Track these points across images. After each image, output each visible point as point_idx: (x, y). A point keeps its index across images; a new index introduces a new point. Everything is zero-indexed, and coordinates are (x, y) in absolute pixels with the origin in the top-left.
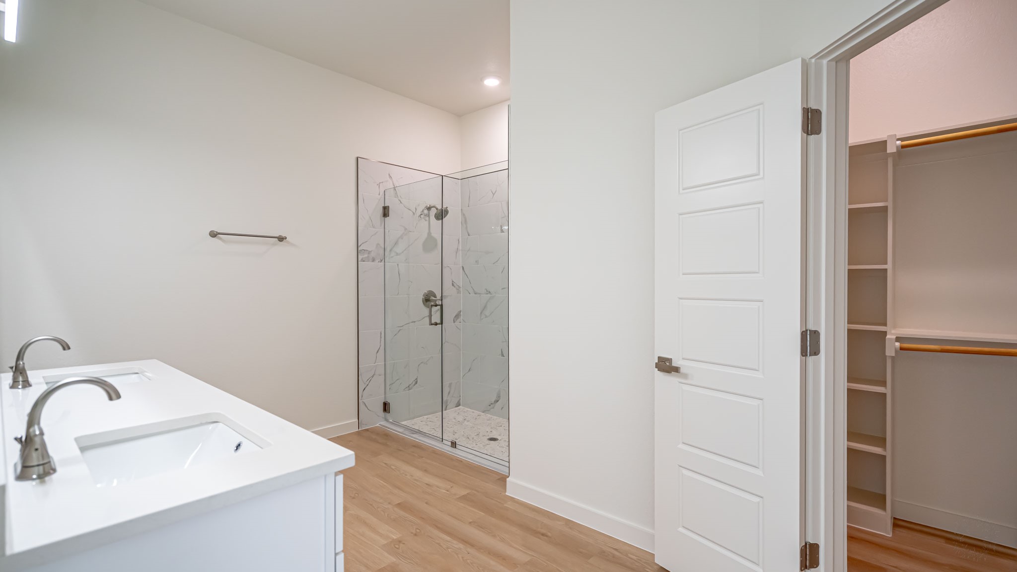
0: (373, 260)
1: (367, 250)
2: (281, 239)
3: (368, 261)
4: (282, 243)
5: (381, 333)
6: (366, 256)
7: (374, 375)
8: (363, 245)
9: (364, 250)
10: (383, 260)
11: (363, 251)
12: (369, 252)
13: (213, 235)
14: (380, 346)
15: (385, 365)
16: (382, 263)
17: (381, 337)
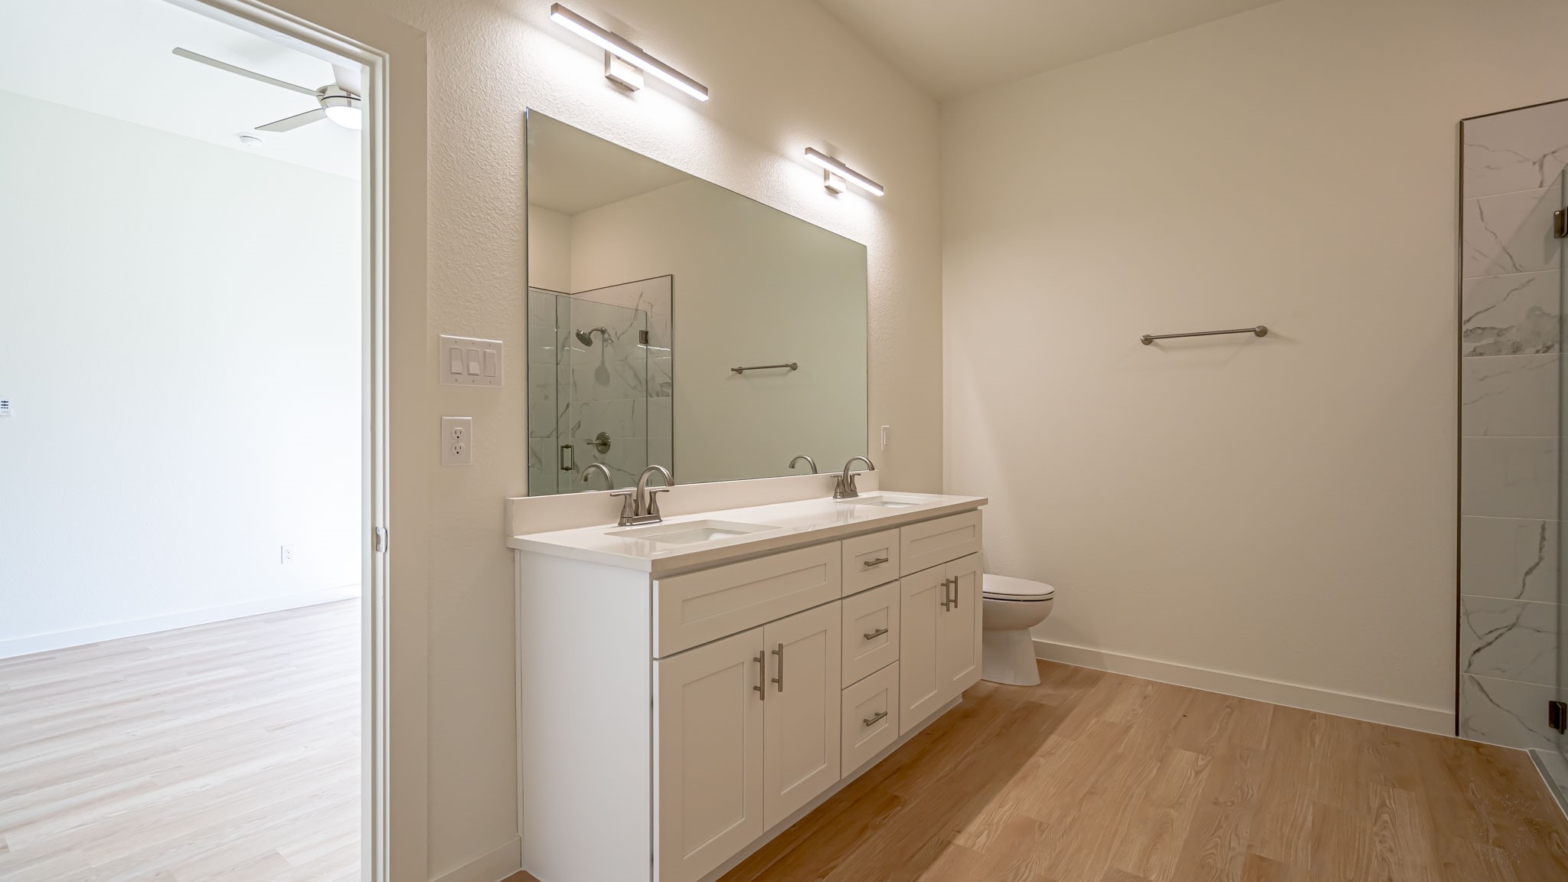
0: (1517, 349)
1: (1493, 328)
2: (1262, 332)
3: (1499, 352)
4: (1262, 339)
5: (1543, 529)
6: (1491, 340)
7: (1514, 625)
8: (1476, 318)
9: (1483, 329)
10: (1557, 346)
11: (1480, 331)
12: (1500, 333)
13: (1148, 340)
14: (1541, 559)
15: (1559, 609)
16: (1554, 354)
17: (1543, 538)
